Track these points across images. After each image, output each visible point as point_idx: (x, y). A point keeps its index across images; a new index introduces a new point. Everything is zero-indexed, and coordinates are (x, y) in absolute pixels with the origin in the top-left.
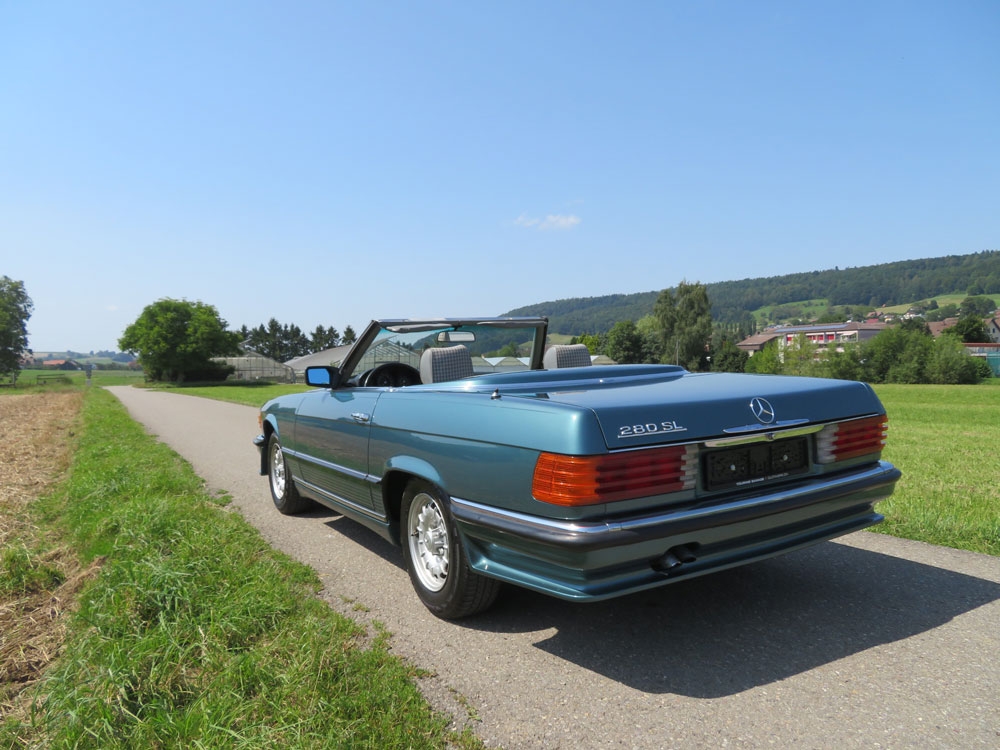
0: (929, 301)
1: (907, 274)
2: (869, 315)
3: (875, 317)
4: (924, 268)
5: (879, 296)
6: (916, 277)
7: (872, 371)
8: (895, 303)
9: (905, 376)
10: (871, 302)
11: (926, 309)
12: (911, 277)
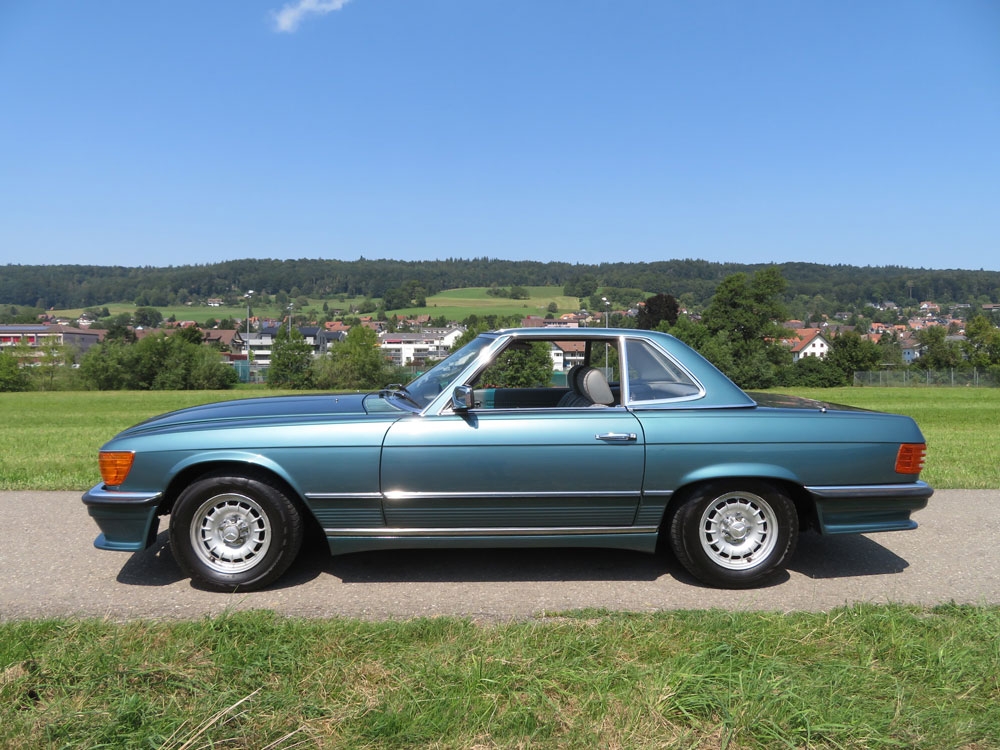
0: (101, 308)
1: (75, 278)
2: (40, 317)
3: (47, 319)
4: (93, 275)
5: (47, 298)
6: (84, 283)
8: (63, 307)
10: (38, 303)
11: (99, 315)
12: (80, 282)
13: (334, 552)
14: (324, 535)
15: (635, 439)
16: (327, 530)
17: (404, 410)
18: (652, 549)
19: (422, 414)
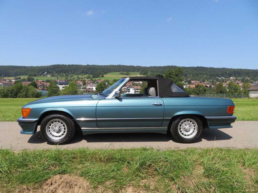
0: (18, 77)
1: (12, 69)
2: (2, 79)
3: (4, 80)
4: (17, 68)
5: (4, 74)
6: (14, 70)
7: (13, 95)
8: (9, 77)
9: (22, 96)
10: (2, 76)
11: (18, 79)
12: (13, 70)
13: (84, 134)
14: (81, 130)
15: (162, 105)
16: (82, 128)
17: (102, 98)
18: (166, 133)
19: (106, 98)
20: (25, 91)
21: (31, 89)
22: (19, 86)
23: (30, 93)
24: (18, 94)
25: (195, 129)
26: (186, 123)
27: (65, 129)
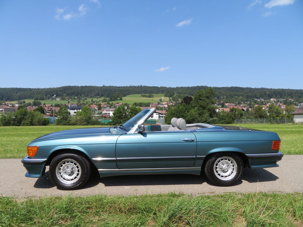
0: (23, 101)
1: (15, 92)
2: (3, 104)
3: (5, 104)
4: (21, 91)
5: (6, 98)
6: (18, 93)
7: (16, 122)
8: (11, 101)
9: (27, 123)
10: (4, 99)
11: (22, 103)
12: (17, 93)
13: (101, 177)
14: (98, 171)
15: (194, 140)
16: (99, 170)
17: (122, 132)
18: (199, 174)
19: (128, 133)
20: (30, 118)
21: (37, 116)
22: (24, 111)
23: (36, 120)
24: (21, 121)
25: (233, 169)
26: (224, 162)
27: (78, 171)
